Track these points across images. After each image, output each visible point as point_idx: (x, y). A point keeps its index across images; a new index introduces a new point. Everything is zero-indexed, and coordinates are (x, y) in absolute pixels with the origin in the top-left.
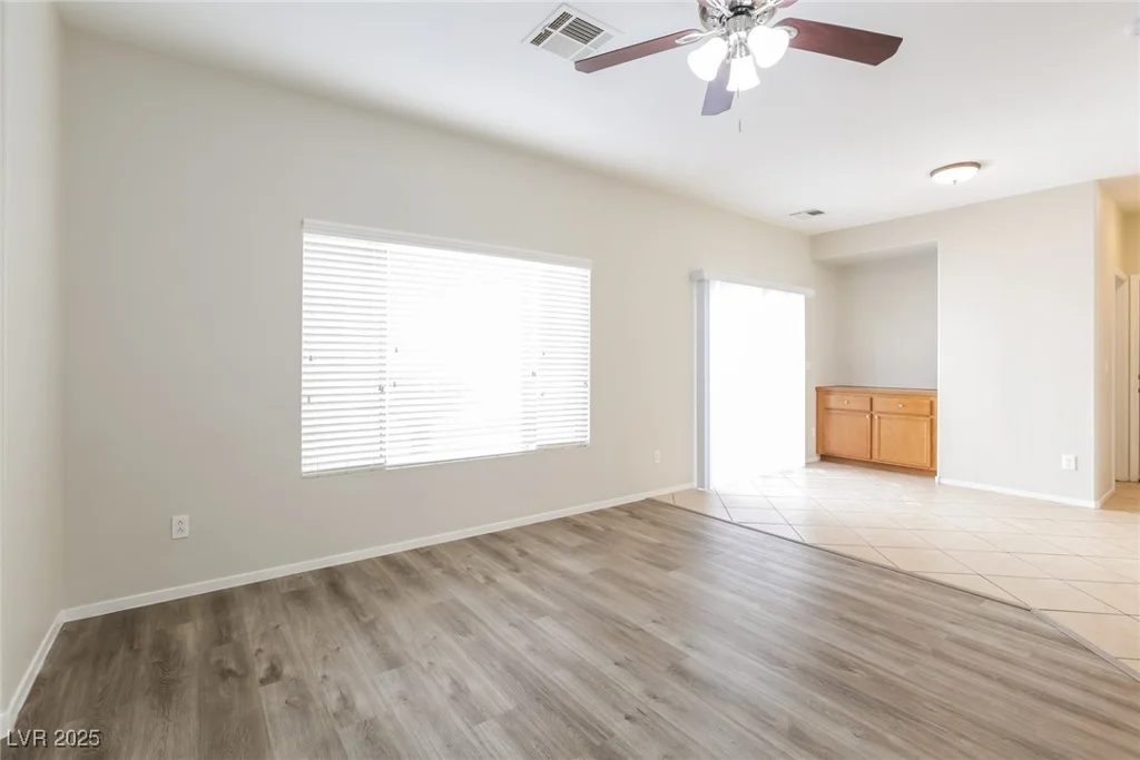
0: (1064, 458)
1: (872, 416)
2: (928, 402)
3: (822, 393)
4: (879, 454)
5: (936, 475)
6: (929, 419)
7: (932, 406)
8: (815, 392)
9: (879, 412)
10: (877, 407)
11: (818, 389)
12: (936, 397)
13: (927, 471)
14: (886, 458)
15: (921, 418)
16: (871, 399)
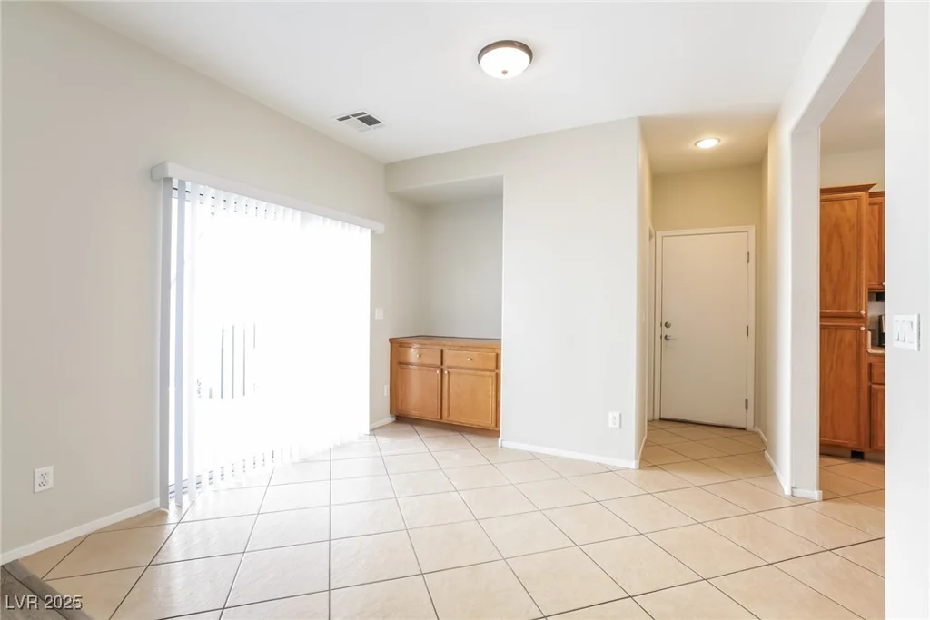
0: (611, 415)
1: (442, 371)
2: (494, 354)
3: (397, 345)
4: (449, 415)
5: (499, 436)
6: (493, 374)
7: (497, 357)
8: (389, 344)
9: (449, 367)
10: (447, 362)
11: (392, 341)
12: (500, 349)
13: (491, 432)
14: (454, 418)
15: (488, 373)
16: (442, 351)
